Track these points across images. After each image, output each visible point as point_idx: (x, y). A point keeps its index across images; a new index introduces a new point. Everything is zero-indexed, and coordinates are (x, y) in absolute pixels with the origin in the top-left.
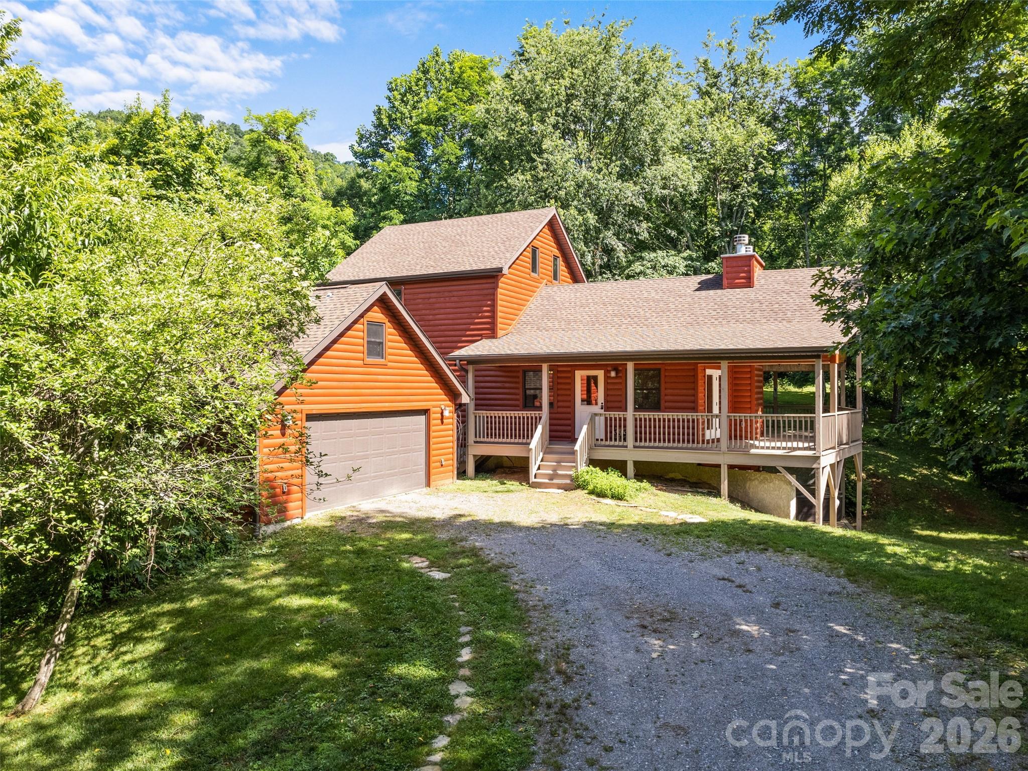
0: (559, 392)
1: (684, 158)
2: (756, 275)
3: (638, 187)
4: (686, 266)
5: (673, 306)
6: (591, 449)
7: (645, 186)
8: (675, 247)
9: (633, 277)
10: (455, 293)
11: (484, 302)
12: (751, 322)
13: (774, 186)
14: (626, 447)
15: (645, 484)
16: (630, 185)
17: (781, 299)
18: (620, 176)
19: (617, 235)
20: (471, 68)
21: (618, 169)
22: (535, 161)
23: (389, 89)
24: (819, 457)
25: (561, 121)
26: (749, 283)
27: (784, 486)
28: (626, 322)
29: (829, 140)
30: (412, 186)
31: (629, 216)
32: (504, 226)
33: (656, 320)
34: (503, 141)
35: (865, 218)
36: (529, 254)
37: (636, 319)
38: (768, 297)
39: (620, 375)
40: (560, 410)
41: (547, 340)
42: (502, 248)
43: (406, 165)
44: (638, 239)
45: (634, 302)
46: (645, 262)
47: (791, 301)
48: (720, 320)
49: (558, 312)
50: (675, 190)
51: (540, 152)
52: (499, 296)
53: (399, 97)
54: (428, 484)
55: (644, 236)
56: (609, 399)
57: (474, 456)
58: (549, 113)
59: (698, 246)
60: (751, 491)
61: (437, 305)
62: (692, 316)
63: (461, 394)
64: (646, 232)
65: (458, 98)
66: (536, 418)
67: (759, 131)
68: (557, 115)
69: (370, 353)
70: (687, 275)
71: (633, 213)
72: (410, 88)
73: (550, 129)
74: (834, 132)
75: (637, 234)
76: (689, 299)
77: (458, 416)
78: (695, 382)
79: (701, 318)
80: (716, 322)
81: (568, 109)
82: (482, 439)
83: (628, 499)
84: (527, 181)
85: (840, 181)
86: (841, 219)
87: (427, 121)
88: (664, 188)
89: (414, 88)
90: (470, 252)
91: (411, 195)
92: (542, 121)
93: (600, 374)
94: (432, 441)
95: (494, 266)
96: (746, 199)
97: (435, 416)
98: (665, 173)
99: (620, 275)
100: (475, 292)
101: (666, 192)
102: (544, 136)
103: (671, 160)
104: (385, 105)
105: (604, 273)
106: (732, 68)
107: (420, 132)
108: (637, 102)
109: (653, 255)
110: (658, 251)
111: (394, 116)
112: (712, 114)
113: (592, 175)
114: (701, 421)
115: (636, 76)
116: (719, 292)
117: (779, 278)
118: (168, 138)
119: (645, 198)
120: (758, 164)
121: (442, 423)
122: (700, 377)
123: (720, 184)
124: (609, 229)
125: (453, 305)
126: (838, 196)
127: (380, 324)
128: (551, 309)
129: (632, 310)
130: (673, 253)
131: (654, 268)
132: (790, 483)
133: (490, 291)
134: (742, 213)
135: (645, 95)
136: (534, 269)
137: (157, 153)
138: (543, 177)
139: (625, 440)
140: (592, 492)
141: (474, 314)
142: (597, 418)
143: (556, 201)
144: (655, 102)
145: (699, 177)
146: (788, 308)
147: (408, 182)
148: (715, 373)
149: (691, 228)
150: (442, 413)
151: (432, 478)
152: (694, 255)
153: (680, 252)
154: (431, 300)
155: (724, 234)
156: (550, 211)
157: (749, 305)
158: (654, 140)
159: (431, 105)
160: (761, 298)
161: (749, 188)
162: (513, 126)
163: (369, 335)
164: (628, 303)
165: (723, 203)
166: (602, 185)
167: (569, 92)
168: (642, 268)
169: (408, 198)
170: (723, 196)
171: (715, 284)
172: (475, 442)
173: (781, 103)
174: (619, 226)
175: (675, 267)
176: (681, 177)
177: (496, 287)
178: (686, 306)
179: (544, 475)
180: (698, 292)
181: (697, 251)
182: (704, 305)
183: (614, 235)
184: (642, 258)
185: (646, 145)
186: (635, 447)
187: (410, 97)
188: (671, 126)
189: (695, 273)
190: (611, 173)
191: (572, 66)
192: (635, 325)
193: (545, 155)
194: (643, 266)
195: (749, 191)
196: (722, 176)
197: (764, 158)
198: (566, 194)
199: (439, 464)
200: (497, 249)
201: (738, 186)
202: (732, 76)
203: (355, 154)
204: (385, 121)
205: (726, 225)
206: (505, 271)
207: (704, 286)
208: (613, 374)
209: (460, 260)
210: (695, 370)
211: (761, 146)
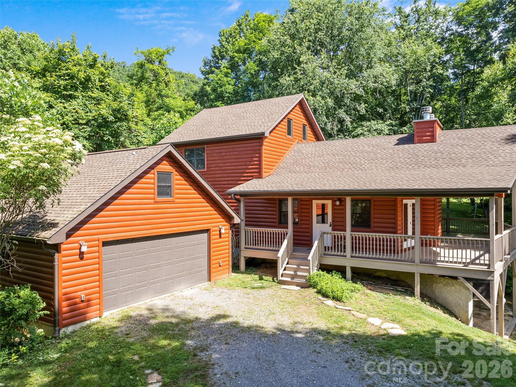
0: (302, 214)
1: (387, 65)
2: (437, 133)
3: (359, 83)
4: (389, 130)
5: (380, 156)
6: (321, 257)
7: (363, 82)
8: (382, 119)
9: (356, 136)
10: (236, 149)
11: (255, 155)
12: (435, 167)
13: (442, 81)
14: (346, 256)
15: (359, 286)
16: (354, 81)
17: (456, 150)
18: (347, 76)
19: (346, 112)
20: (264, 21)
21: (346, 72)
22: (297, 69)
23: (220, 36)
24: (494, 272)
25: (312, 45)
26: (433, 139)
27: (464, 290)
28: (347, 167)
29: (478, 50)
30: (230, 88)
31: (354, 101)
32: (270, 107)
33: (368, 166)
34: (278, 58)
35: (506, 96)
36: (285, 123)
37: (354, 165)
38: (447, 149)
39: (343, 203)
40: (302, 226)
41: (294, 180)
42: (267, 120)
43: (226, 76)
44: (359, 114)
45: (353, 154)
46: (363, 128)
47: (464, 151)
48: (413, 165)
49: (304, 161)
50: (382, 84)
51: (299, 63)
52: (264, 151)
53: (224, 40)
54: (210, 280)
55: (363, 112)
56: (336, 219)
57: (245, 257)
58: (304, 40)
59: (396, 119)
60: (437, 292)
61: (226, 157)
62: (393, 163)
63: (233, 218)
64: (364, 110)
65: (256, 38)
66: (284, 233)
67: (434, 47)
68: (309, 41)
69: (160, 194)
70: (390, 135)
71: (357, 98)
72: (231, 34)
73: (305, 49)
74: (481, 46)
75: (358, 111)
76: (391, 151)
77: (232, 232)
78: (395, 210)
79: (399, 164)
80: (410, 167)
81: (316, 37)
82: (249, 246)
83: (345, 301)
84: (291, 81)
85: (490, 73)
86: (491, 97)
87: (238, 51)
88: (375, 83)
89: (233, 34)
90: (247, 122)
91: (229, 93)
92: (300, 45)
93: (329, 203)
94: (212, 250)
95: (260, 132)
96: (425, 89)
97: (214, 233)
98: (375, 74)
99: (349, 136)
100: (248, 148)
101: (376, 85)
102: (302, 54)
103: (379, 66)
104: (218, 45)
105: (340, 135)
106: (417, 11)
107: (234, 58)
108: (358, 31)
109: (368, 123)
110: (372, 121)
111: (222, 50)
112: (404, 39)
113: (330, 75)
114: (400, 240)
115: (357, 16)
116: (412, 145)
117: (454, 135)
118: (74, 61)
119: (364, 89)
120: (433, 67)
121: (220, 237)
122: (399, 206)
123: (409, 80)
124: (342, 109)
125: (236, 157)
126: (489, 82)
127: (169, 174)
128: (299, 158)
129: (352, 158)
130: (381, 122)
131: (369, 131)
132: (468, 289)
133: (258, 148)
134: (423, 98)
135: (362, 26)
136: (289, 133)
137: (67, 70)
138: (301, 78)
139: (345, 252)
140: (319, 292)
141: (248, 163)
142: (325, 235)
143: (308, 92)
144: (369, 31)
145: (396, 76)
146: (462, 156)
147: (227, 86)
148: (409, 202)
149: (392, 107)
150: (220, 231)
151: (212, 275)
152: (394, 123)
153: (385, 121)
154: (222, 154)
155: (412, 110)
156: (300, 96)
157: (433, 154)
158: (369, 54)
159: (241, 42)
160: (442, 149)
161: (427, 82)
162: (283, 49)
163: (158, 182)
164: (349, 154)
165: (411, 92)
166: (336, 82)
167: (316, 27)
168: (362, 131)
169: (227, 95)
170: (411, 88)
171: (409, 140)
172: (245, 248)
173: (447, 31)
174: (348, 107)
175: (382, 131)
176: (385, 75)
177: (261, 145)
178: (389, 155)
179: (288, 275)
180: (397, 146)
181: (395, 121)
182: (401, 155)
183: (344, 111)
184: (362, 126)
185: (364, 57)
186: (352, 257)
187: (231, 39)
188: (378, 45)
189: (395, 134)
190: (341, 74)
191: (318, 12)
192: (353, 169)
193: (302, 65)
194: (363, 130)
195: (427, 84)
196: (411, 76)
197: (437, 63)
198: (314, 88)
199: (218, 265)
200: (263, 120)
201: (421, 81)
202: (417, 16)
203: (202, 72)
204: (217, 53)
205: (413, 105)
206: (267, 134)
207: (401, 142)
208: (338, 203)
209: (240, 128)
210: (395, 201)
211: (435, 55)
